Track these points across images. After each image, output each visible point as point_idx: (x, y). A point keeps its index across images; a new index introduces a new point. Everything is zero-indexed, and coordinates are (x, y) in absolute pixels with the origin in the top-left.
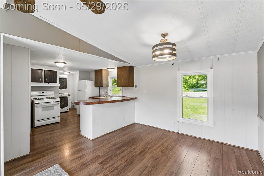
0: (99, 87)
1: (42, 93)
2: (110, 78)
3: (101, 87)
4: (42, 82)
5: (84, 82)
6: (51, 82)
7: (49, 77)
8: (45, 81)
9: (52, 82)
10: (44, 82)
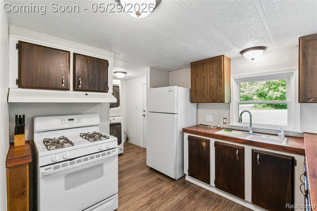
0: (196, 104)
1: (69, 120)
2: (235, 79)
3: (200, 104)
4: (69, 90)
5: (170, 91)
6: (93, 89)
7: (89, 76)
8: (78, 87)
9: (96, 89)
10: (75, 90)
